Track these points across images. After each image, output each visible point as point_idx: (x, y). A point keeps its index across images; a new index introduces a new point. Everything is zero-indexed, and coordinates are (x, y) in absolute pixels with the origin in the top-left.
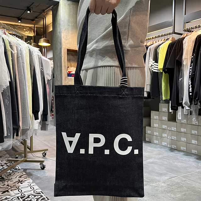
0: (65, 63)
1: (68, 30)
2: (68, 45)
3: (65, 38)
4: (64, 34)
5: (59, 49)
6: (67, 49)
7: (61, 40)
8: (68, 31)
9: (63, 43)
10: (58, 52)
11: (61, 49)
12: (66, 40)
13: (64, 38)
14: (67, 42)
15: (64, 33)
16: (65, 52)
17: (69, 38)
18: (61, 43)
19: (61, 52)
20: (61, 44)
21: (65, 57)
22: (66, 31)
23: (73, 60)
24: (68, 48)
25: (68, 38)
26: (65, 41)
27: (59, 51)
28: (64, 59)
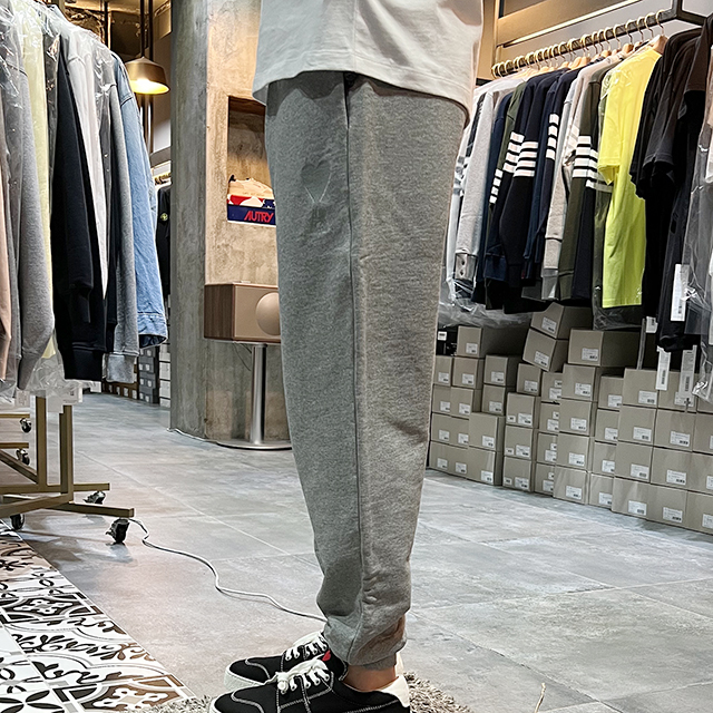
0: (218, 158)
1: (236, 12)
2: (233, 78)
3: (221, 48)
4: (220, 29)
5: (195, 96)
7: (204, 54)
8: (236, 17)
10: (194, 112)
11: (203, 94)
12: (227, 56)
13: (216, 46)
14: (228, 65)
16: (218, 111)
17: (240, 50)
18: (205, 68)
19: (205, 110)
20: (203, 72)
21: (217, 134)
22: (227, 14)
24: (235, 95)
25: (235, 49)
26: (222, 61)
27: (196, 103)
28: (216, 141)
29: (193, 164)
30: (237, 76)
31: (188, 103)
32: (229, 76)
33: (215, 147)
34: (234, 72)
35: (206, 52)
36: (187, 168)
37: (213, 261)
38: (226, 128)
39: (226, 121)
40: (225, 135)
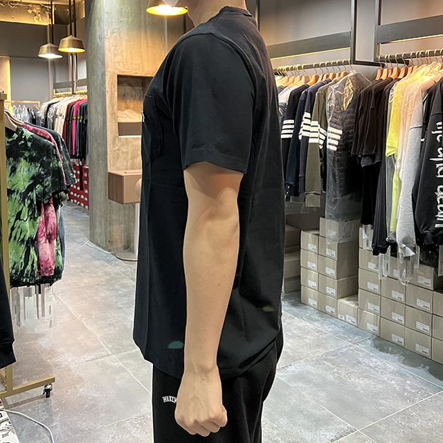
0: (113, 106)
1: (119, 33)
2: (119, 65)
3: (112, 51)
5: (100, 74)
6: (118, 76)
7: (103, 54)
9: (109, 62)
11: (103, 74)
12: (115, 55)
13: (110, 50)
14: (116, 59)
15: (110, 41)
16: (112, 83)
18: (104, 61)
19: (105, 82)
20: (103, 63)
21: (112, 94)
22: (115, 35)
23: (132, 96)
24: (121, 74)
25: (119, 51)
27: (100, 78)
28: (112, 97)
29: (99, 108)
30: (121, 64)
31: (96, 77)
32: (117, 65)
33: (111, 100)
34: (119, 62)
36: (96, 109)
37: (111, 158)
38: (116, 91)
39: (116, 88)
40: (116, 94)
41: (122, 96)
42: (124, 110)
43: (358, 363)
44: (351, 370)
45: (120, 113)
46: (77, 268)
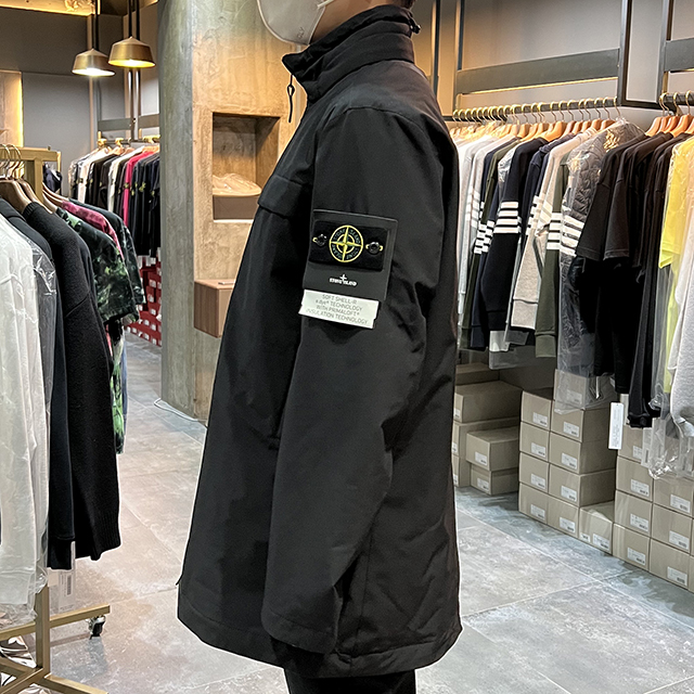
0: (204, 167)
1: (217, 38)
2: (216, 96)
3: (205, 71)
4: (203, 53)
5: (182, 110)
6: (214, 114)
7: (189, 75)
8: (218, 42)
9: (200, 90)
10: (180, 124)
11: (189, 111)
12: (210, 77)
13: (200, 69)
14: (211, 85)
15: (201, 51)
16: (203, 126)
17: (222, 71)
18: (191, 89)
19: (191, 125)
20: (189, 91)
21: (203, 146)
22: (210, 40)
23: (237, 150)
24: (218, 111)
25: (217, 70)
26: (206, 81)
27: (183, 117)
28: (202, 152)
29: (181, 169)
30: (220, 93)
31: (175, 115)
32: (213, 94)
33: (201, 157)
34: (217, 90)
35: (191, 74)
36: (175, 171)
37: (201, 258)
38: (211, 139)
39: (211, 135)
40: (210, 146)
41: (220, 150)
42: (223, 175)
43: (607, 610)
44: (593, 620)
45: (216, 180)
46: (141, 443)
